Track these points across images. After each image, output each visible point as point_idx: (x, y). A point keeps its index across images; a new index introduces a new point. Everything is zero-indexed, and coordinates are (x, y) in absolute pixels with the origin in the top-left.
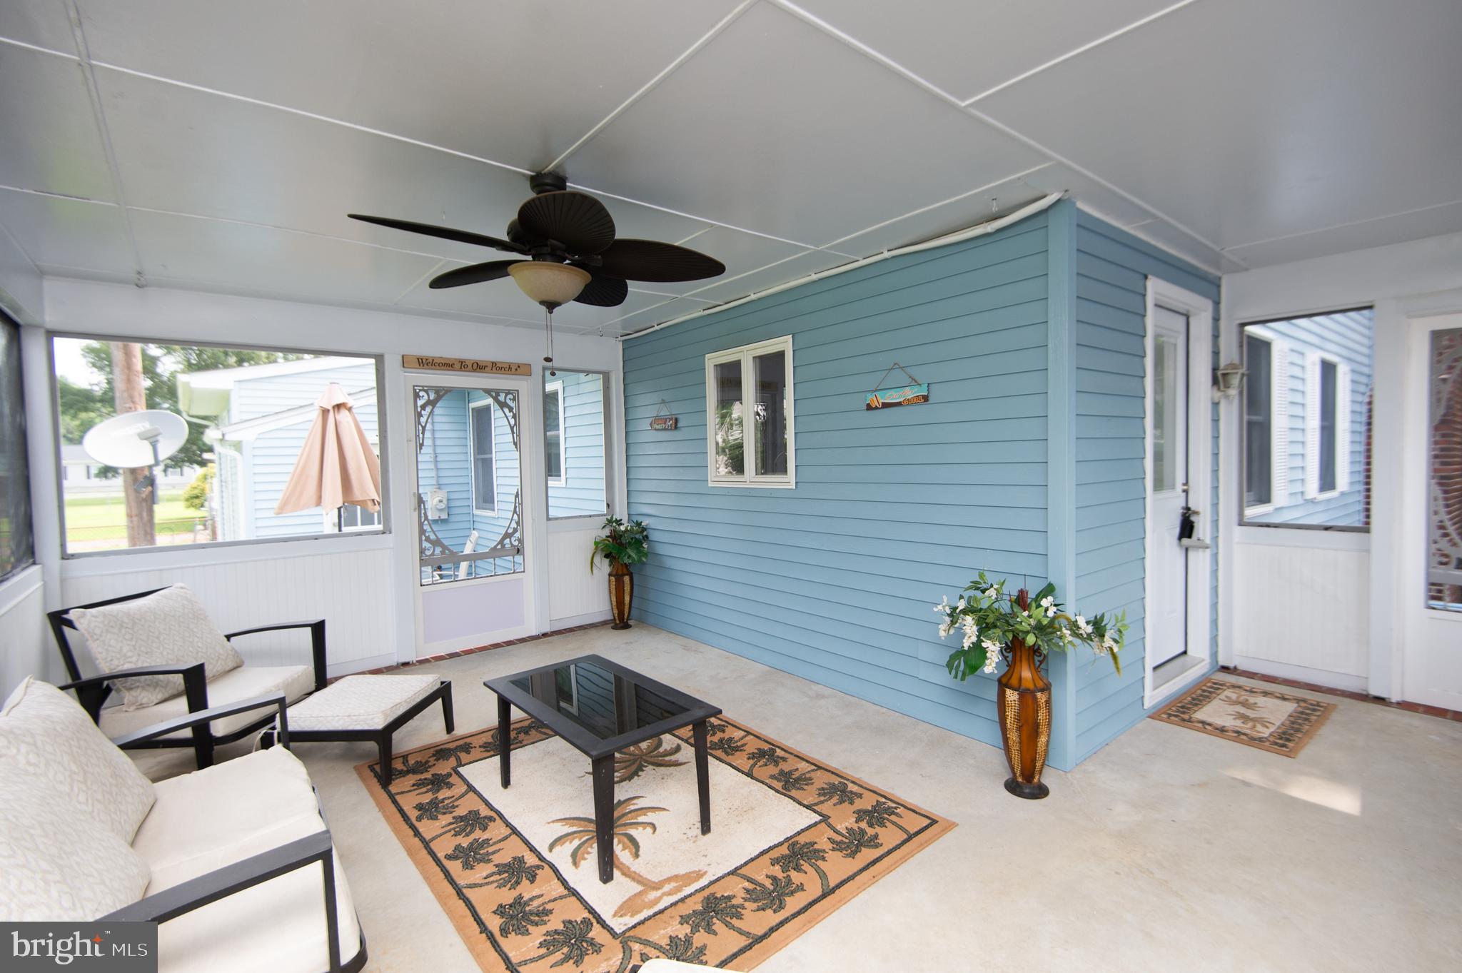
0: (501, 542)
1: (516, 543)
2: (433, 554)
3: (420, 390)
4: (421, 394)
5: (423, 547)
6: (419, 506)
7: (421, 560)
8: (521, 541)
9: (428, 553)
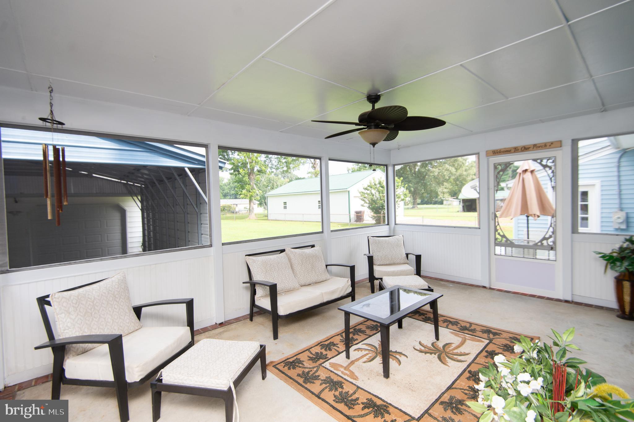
0: (541, 241)
1: (551, 244)
2: (501, 241)
3: (498, 165)
4: (498, 166)
5: (496, 237)
6: (495, 219)
7: (495, 243)
8: (554, 242)
9: (499, 240)
